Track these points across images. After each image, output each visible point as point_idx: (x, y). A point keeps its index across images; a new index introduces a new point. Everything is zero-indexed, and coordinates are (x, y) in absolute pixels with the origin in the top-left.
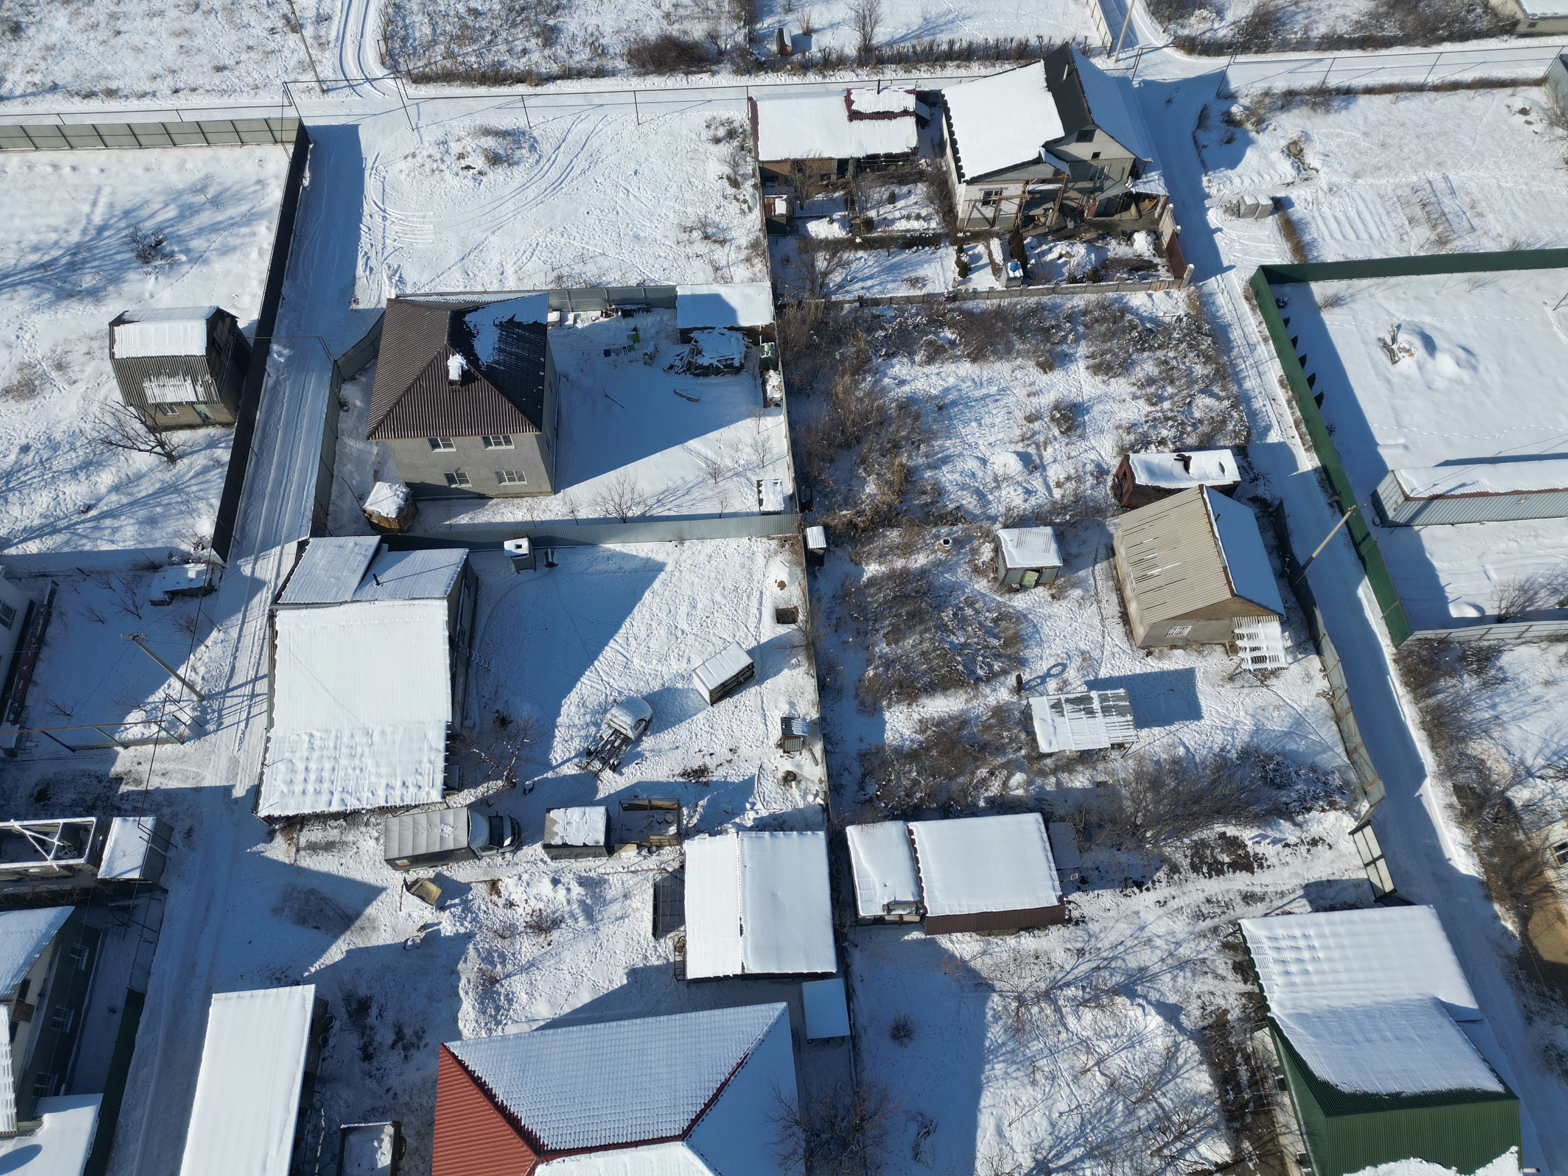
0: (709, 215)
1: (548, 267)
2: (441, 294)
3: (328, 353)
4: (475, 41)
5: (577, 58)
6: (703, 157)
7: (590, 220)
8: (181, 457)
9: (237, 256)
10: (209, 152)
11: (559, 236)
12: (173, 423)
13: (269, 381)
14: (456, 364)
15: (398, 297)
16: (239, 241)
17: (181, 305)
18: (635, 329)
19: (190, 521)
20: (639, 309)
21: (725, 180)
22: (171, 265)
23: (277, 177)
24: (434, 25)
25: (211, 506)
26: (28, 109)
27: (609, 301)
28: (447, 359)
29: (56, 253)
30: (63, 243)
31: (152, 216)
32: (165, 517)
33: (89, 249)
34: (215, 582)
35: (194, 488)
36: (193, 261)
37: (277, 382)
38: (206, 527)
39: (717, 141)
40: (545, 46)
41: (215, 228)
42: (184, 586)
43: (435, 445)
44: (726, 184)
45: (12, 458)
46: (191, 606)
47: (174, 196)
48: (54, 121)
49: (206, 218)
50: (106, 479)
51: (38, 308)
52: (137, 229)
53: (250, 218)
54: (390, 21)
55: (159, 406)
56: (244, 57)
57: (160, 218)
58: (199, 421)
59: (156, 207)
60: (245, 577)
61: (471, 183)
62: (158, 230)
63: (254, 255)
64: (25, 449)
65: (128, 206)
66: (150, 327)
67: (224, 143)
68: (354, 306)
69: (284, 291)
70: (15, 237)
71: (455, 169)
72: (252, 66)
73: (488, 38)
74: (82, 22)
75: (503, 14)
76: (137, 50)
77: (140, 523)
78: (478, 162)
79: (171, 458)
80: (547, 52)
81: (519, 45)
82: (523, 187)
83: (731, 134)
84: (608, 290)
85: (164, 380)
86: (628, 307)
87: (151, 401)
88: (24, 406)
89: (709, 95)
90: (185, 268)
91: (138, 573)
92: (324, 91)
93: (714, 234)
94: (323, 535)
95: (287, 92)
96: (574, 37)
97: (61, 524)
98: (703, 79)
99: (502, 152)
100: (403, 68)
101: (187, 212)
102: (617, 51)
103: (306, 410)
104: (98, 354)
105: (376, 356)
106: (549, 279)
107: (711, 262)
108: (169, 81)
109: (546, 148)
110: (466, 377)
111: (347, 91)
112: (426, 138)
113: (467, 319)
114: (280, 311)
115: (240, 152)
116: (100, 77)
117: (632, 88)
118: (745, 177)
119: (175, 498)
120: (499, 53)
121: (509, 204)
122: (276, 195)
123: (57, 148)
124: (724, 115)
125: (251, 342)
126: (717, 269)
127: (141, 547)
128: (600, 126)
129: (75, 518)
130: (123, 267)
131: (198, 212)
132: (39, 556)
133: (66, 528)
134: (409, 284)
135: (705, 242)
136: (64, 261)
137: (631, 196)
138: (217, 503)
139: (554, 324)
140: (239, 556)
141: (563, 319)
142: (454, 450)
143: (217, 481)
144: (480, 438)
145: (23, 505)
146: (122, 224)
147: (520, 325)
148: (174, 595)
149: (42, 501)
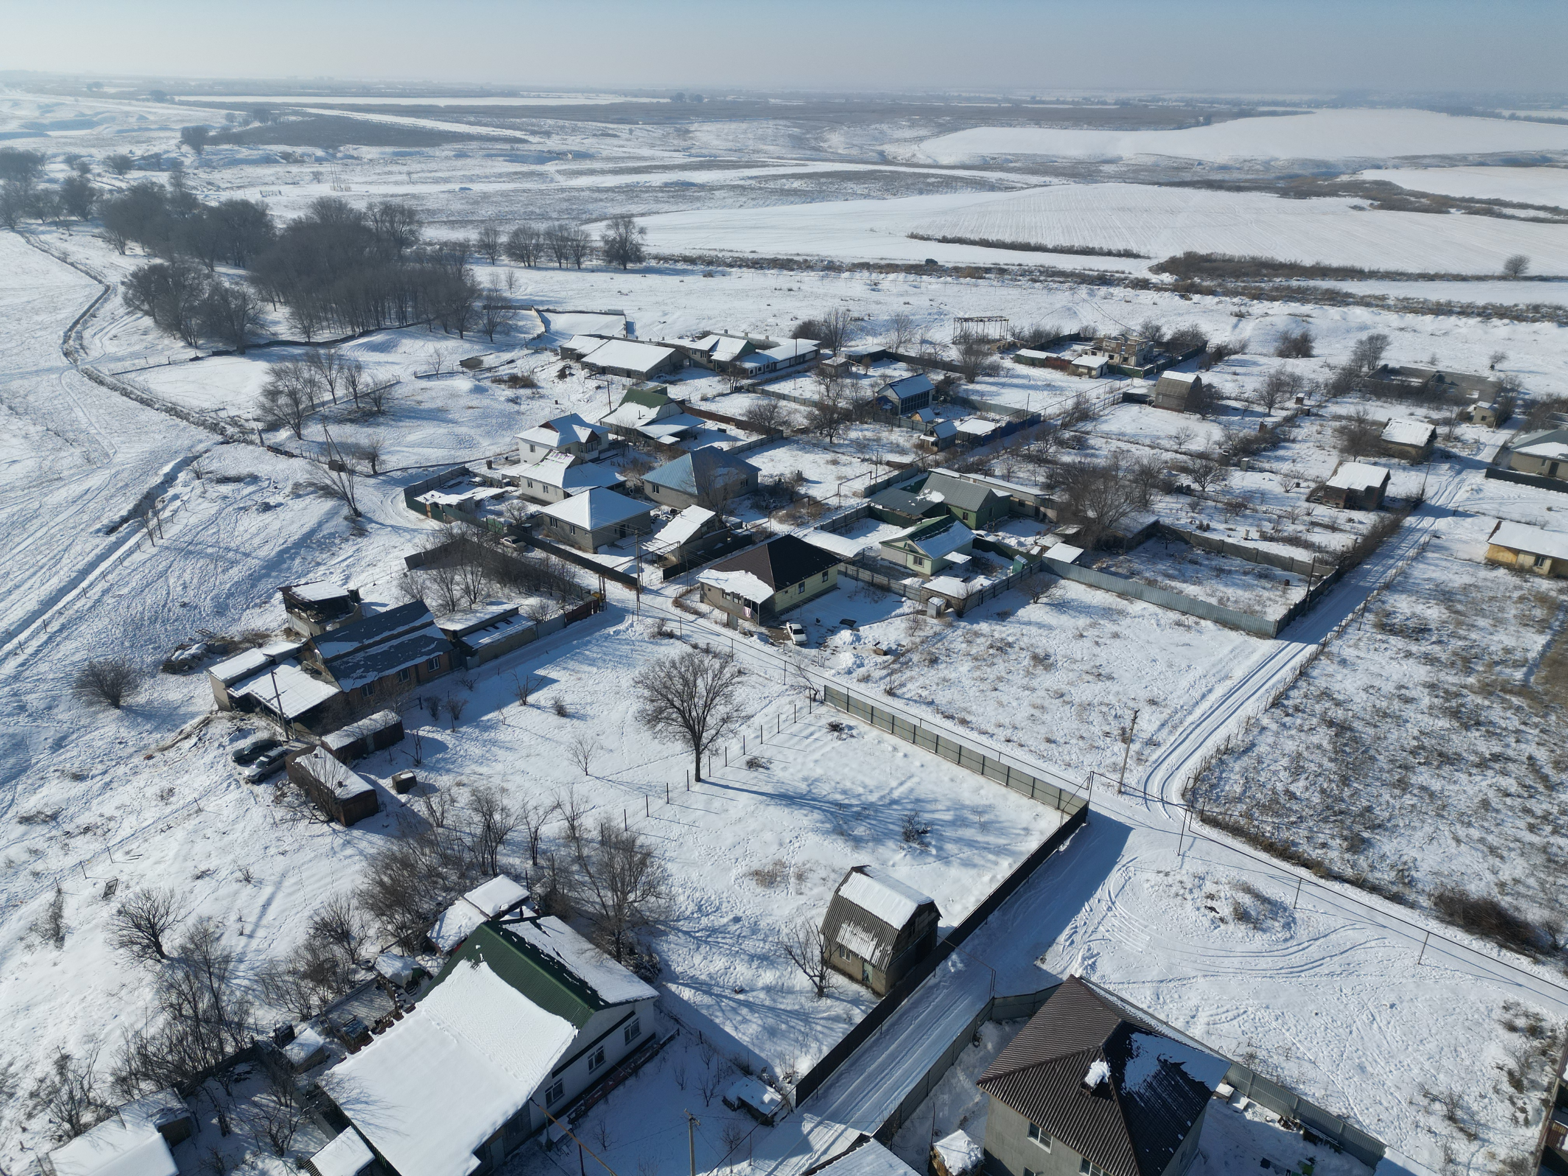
0: (1466, 1098)
1: (1244, 1039)
2: (1122, 1000)
3: (992, 987)
4: (1277, 814)
5: (1378, 875)
6: (1485, 1035)
7: (1316, 1022)
8: (828, 996)
9: (973, 872)
10: (1004, 790)
11: (1273, 1017)
12: (841, 966)
13: (931, 980)
14: (1098, 1071)
15: (1081, 978)
16: (982, 862)
17: (909, 883)
18: (1311, 1160)
19: (797, 1052)
20: (1327, 1142)
21: (1505, 1073)
22: (922, 852)
23: (1042, 833)
24: (1246, 787)
25: (820, 1051)
26: (905, 708)
27: (1296, 1113)
28: (1094, 1060)
29: (855, 802)
30: (863, 798)
31: (933, 812)
32: (784, 1035)
33: (876, 811)
34: (777, 1119)
35: (819, 1028)
36: (939, 858)
37: (937, 985)
38: (804, 1066)
39: (1512, 1028)
40: (1348, 850)
41: (971, 844)
42: (754, 1103)
43: (1033, 1133)
44: (1505, 1079)
45: (725, 920)
46: (747, 1125)
47: (958, 806)
48: (916, 722)
49: (968, 833)
50: (768, 977)
51: (816, 831)
52: (917, 815)
53: (1001, 851)
54: (1208, 769)
55: (841, 947)
56: (1073, 741)
57: (937, 816)
58: (860, 977)
59: (940, 807)
60: (801, 1132)
61: (1207, 923)
62: (931, 823)
63: (986, 878)
64: (737, 920)
65: (922, 796)
66: (876, 886)
67: (1018, 790)
68: (1038, 963)
69: (991, 918)
70: (838, 779)
71: (1199, 904)
72: (1075, 749)
73: (1293, 819)
74: (978, 674)
75: (1319, 808)
76: (1000, 704)
77: (764, 1028)
78: (1225, 910)
79: (821, 992)
80: (1347, 856)
81: (1321, 838)
82: (1258, 954)
83: (1534, 1031)
84: (1300, 1100)
85: (859, 930)
86: (1315, 1132)
87: (839, 940)
88: (759, 890)
89: (1521, 979)
90: (931, 859)
91: (734, 1068)
92: (1120, 792)
93: (1463, 1121)
94: (884, 1144)
95: (1090, 779)
96: (1383, 857)
97: (716, 990)
98: (1524, 962)
99: (1253, 913)
100: (1199, 806)
101: (960, 822)
102: (1427, 889)
103: (944, 1022)
104: (830, 883)
105: (1031, 1015)
106: (1241, 1051)
107: (1446, 1149)
108: (1008, 733)
109: (1302, 933)
110: (1101, 1088)
111: (1140, 800)
112: (1186, 866)
113: (1134, 1036)
114: (977, 931)
115: (1025, 801)
116: (965, 709)
117: (1428, 928)
118: (1535, 1085)
119: (800, 1026)
120: (1299, 835)
121: (1236, 961)
122: (1033, 845)
123: (905, 739)
124: (1534, 1007)
125: (939, 941)
126: (1450, 1160)
127: (751, 1047)
128: (1373, 944)
129: (727, 992)
130: (890, 834)
131: (967, 826)
132: (685, 1004)
133: (717, 995)
134: (1098, 974)
135: (1447, 1122)
136: (855, 809)
137: (1375, 1025)
138: (826, 1051)
139: (1221, 1097)
140: (808, 1110)
141: (1233, 1098)
142: (1048, 1151)
143: (838, 1034)
144: (1079, 1158)
145: (705, 958)
146: (909, 806)
147: (1184, 1075)
148: (743, 1106)
149: (719, 963)
